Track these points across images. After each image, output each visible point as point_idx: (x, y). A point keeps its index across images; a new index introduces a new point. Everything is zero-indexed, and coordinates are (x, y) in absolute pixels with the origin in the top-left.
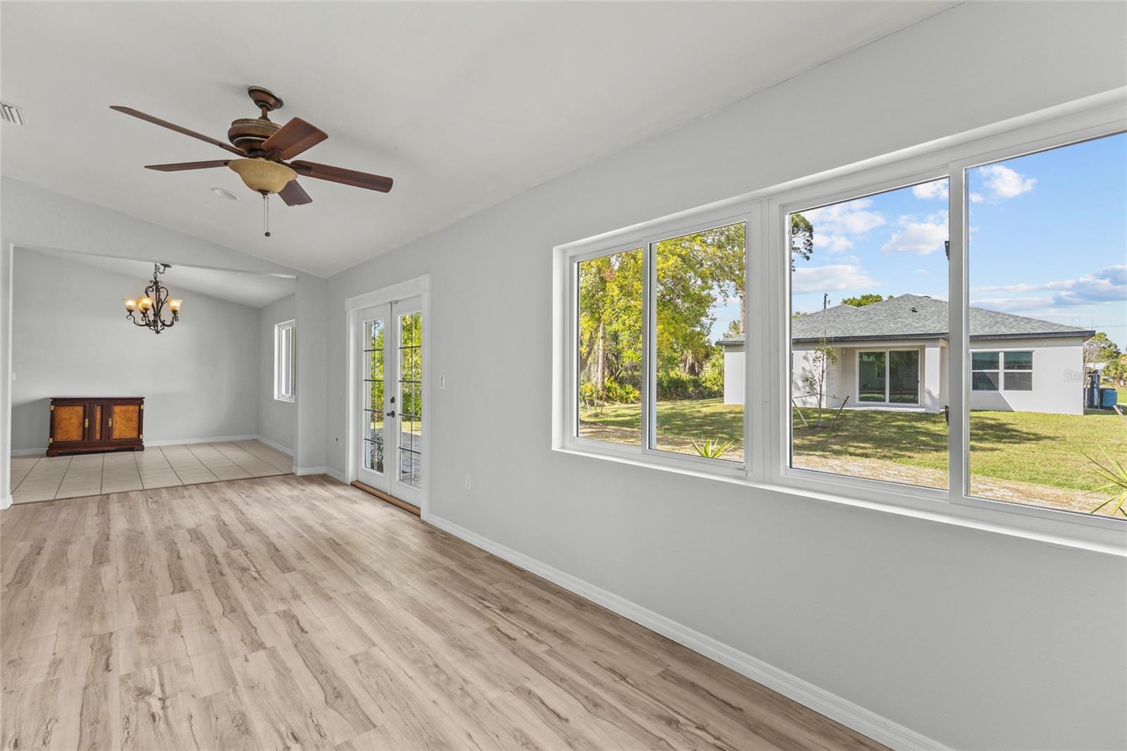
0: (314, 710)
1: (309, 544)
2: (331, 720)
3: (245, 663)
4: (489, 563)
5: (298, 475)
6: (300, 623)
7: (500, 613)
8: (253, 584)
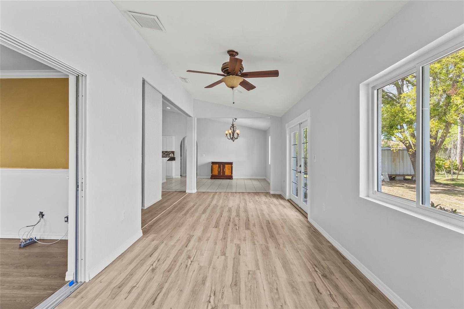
0: (225, 286)
1: (260, 221)
2: (228, 293)
3: (217, 259)
4: (329, 249)
5: (271, 193)
6: (240, 250)
7: (321, 276)
8: (235, 231)
